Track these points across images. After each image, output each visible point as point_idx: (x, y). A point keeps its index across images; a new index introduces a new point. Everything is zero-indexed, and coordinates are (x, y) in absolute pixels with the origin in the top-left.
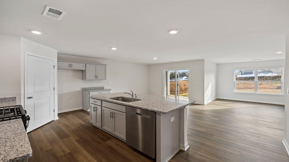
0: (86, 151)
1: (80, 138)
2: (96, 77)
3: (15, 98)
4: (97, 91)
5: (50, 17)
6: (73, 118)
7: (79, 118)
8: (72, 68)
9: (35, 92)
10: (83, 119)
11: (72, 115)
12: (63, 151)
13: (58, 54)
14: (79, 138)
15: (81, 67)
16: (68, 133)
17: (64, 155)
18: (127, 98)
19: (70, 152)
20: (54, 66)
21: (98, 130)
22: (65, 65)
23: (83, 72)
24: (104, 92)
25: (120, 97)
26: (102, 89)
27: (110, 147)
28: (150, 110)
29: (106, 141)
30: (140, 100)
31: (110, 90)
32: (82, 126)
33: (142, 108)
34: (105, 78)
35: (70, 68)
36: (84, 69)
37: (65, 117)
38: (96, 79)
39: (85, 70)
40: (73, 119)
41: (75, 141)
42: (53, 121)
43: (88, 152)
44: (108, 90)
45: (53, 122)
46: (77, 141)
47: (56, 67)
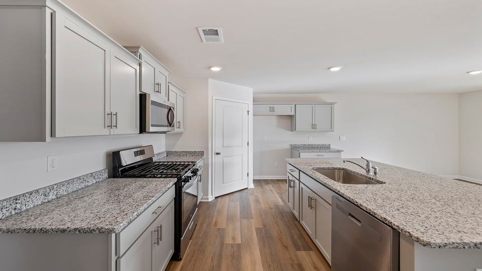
0: (259, 253)
1: (264, 226)
2: (314, 126)
3: (203, 152)
4: (313, 152)
5: (212, 42)
6: (271, 190)
7: (278, 193)
8: (274, 113)
9: (223, 147)
10: (283, 196)
11: (273, 186)
12: (233, 239)
13: (253, 93)
14: (262, 227)
15: (287, 110)
16: (253, 212)
17: (231, 244)
18: (354, 173)
19: (240, 243)
20: (248, 111)
21: (296, 222)
22: (265, 109)
23: (291, 118)
24: (326, 155)
25: (339, 169)
26: (326, 148)
27: (300, 265)
28: (379, 217)
29: (299, 250)
30: (382, 183)
31: (339, 151)
32: (277, 207)
33: (361, 205)
34: (331, 128)
35: (272, 113)
36: (293, 113)
37: (262, 187)
38: (314, 130)
39: (294, 116)
40: (270, 192)
41: (255, 228)
42: (247, 188)
43: (261, 256)
44: (334, 152)
45: (246, 191)
46: (257, 229)
47: (251, 113)
